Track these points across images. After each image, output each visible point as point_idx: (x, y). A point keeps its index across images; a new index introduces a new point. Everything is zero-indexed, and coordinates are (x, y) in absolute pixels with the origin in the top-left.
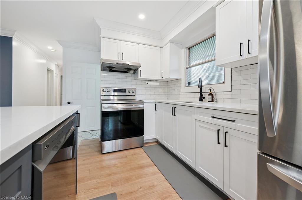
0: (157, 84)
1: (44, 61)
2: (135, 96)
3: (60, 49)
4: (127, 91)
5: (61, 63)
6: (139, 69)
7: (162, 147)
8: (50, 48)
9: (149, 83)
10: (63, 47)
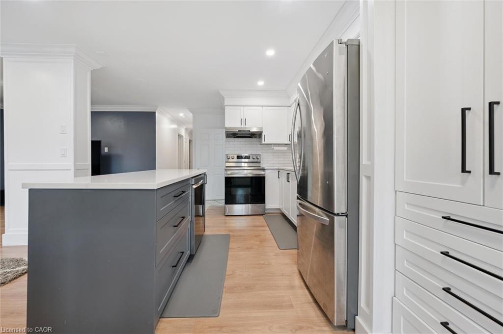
0: (285, 148)
1: (174, 126)
2: (260, 162)
3: (190, 115)
4: (251, 157)
5: (191, 126)
6: (263, 134)
7: (288, 222)
8: (181, 115)
9: (276, 148)
10: (193, 114)
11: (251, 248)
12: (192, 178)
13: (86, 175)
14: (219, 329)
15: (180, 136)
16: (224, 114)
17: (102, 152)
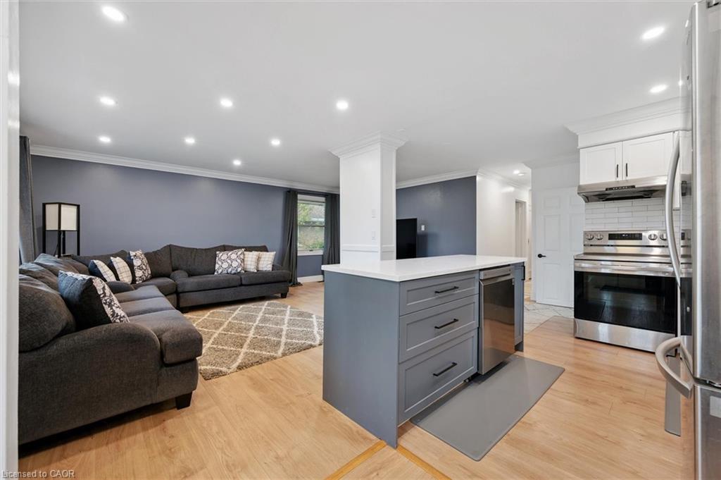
1: (509, 189)
3: (529, 171)
4: (645, 237)
8: (516, 172)
10: (531, 168)
11: (594, 403)
12: (481, 270)
13: (391, 259)
14: (470, 474)
15: (519, 204)
16: (578, 161)
17: (418, 231)
